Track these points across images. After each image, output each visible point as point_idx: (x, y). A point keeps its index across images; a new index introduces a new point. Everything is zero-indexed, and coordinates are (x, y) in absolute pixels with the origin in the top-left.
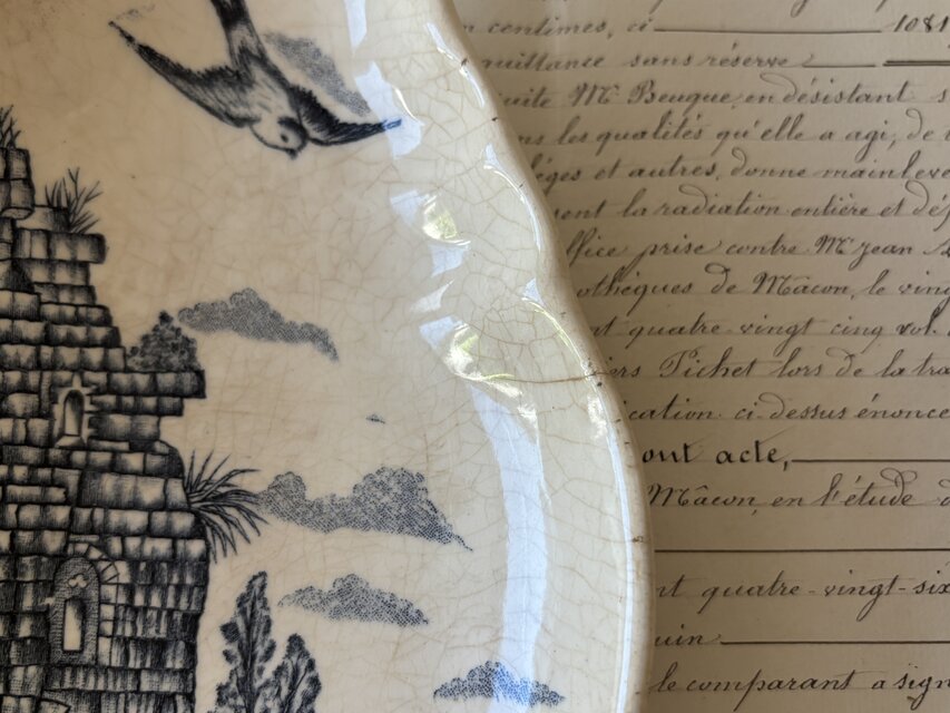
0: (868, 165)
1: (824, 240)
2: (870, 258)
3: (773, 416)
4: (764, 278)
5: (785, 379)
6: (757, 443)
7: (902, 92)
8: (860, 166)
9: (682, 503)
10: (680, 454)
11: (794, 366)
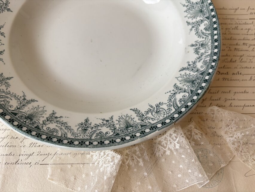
0: (249, 33)
1: (244, 44)
2: (251, 46)
3: (240, 68)
4: (235, 49)
5: (241, 63)
6: (238, 72)
7: (252, 23)
8: (247, 34)
9: (228, 80)
10: (226, 73)
11: (242, 61)
